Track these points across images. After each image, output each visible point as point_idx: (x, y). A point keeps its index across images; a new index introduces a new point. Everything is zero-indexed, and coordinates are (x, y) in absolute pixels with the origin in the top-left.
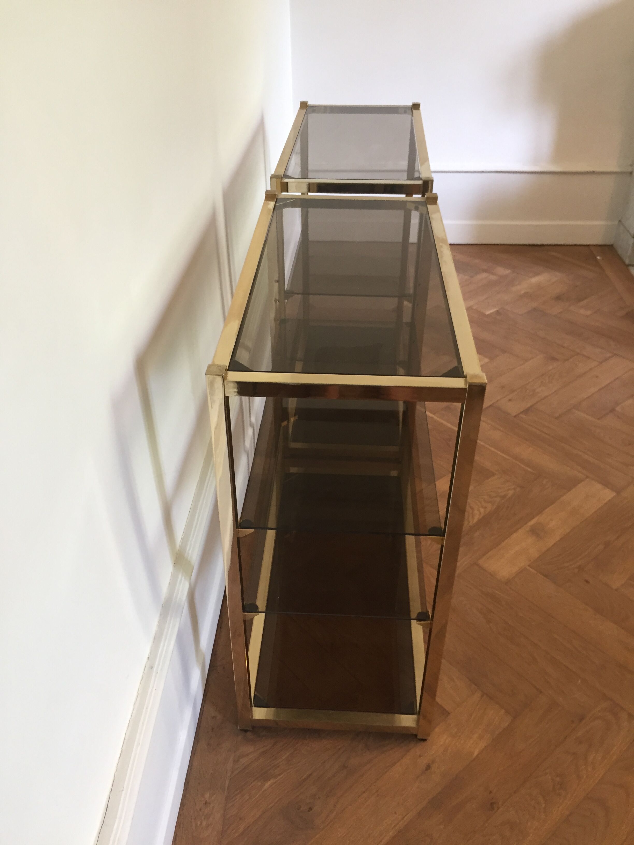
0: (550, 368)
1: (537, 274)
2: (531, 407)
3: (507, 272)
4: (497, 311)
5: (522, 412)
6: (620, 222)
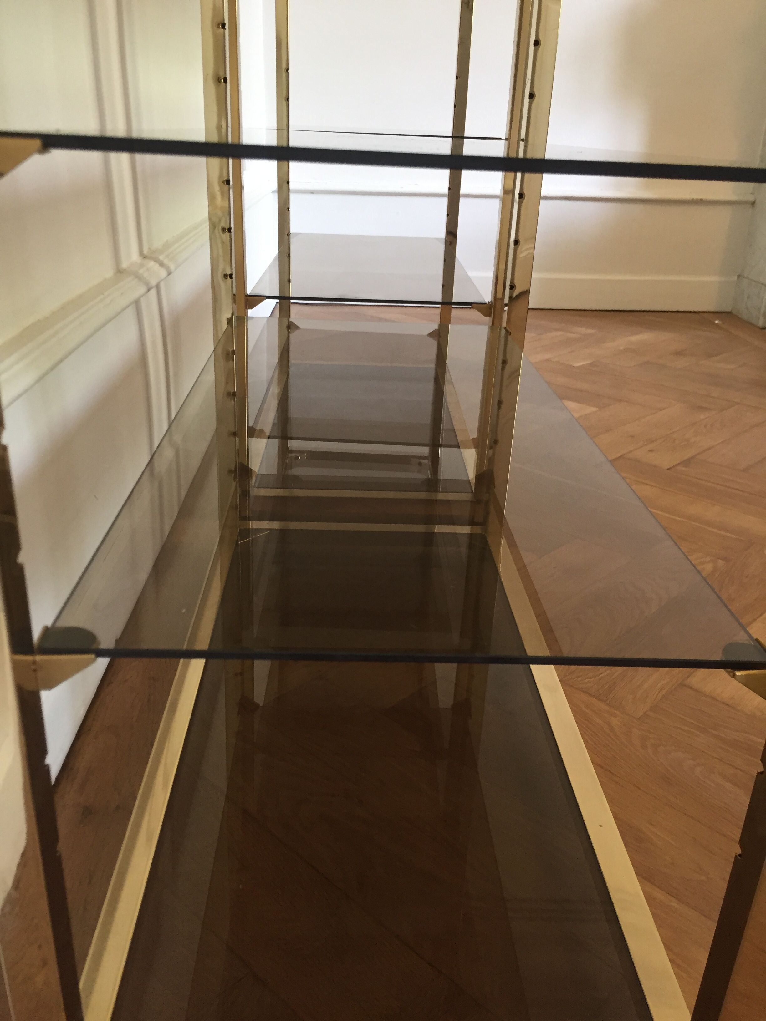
2: (691, 458)
3: (591, 331)
4: (591, 363)
5: (679, 464)
6: (739, 276)
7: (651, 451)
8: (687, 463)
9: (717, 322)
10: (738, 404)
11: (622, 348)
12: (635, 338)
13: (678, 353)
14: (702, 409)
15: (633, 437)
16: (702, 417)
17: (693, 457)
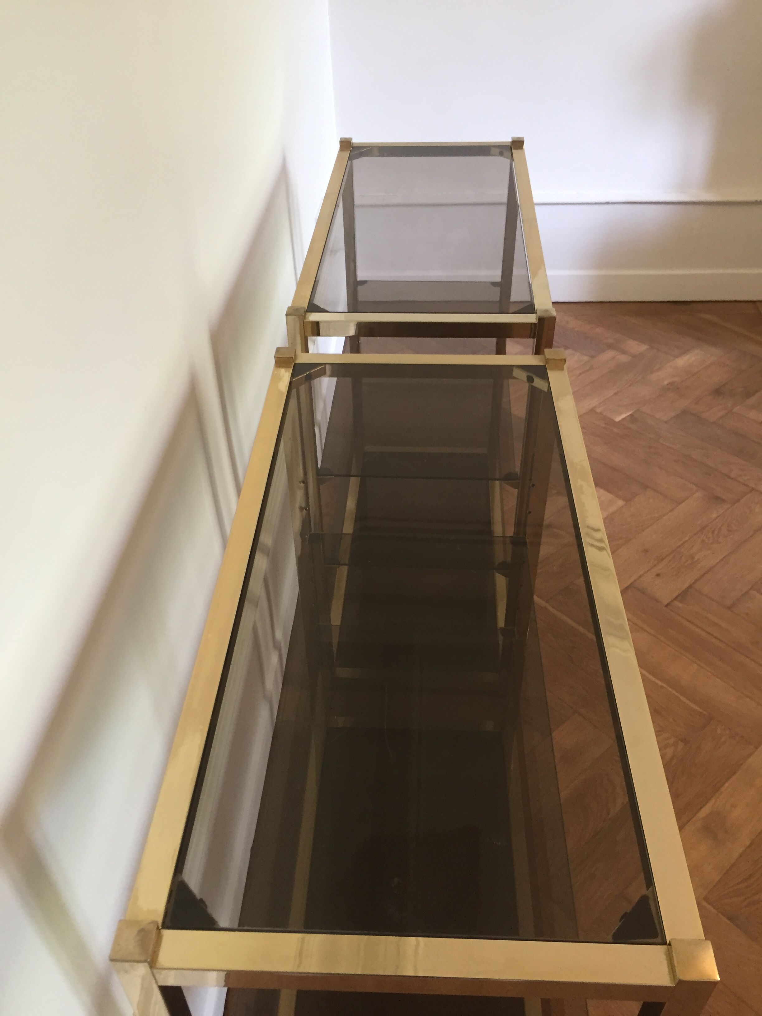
0: (714, 516)
1: (685, 352)
2: (690, 587)
3: (644, 348)
4: (631, 415)
5: (677, 597)
7: (658, 575)
8: (683, 596)
10: (752, 490)
12: (682, 361)
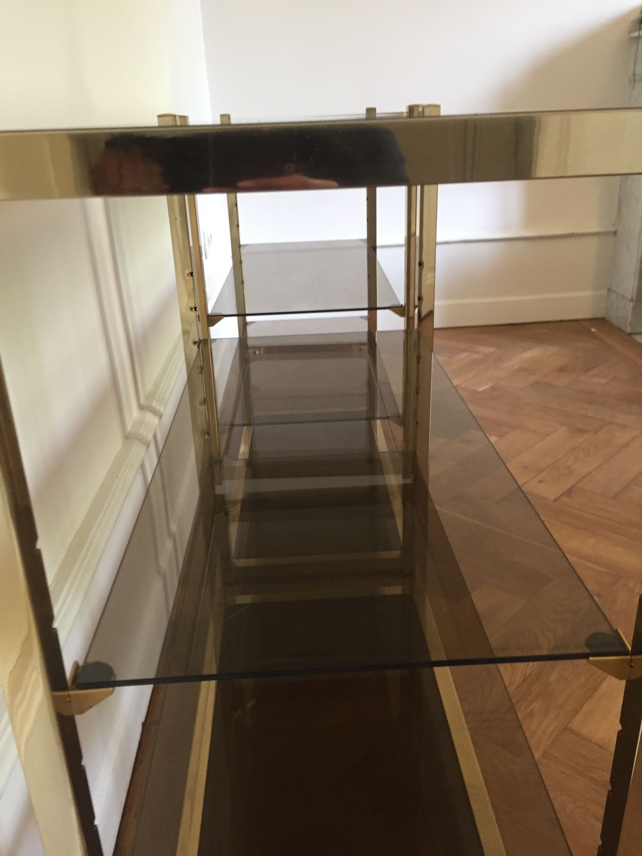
3: (492, 350)
4: (492, 387)
5: (563, 494)
6: (609, 290)
7: (541, 482)
8: (568, 493)
9: (593, 330)
10: (610, 423)
11: (516, 367)
12: (527, 355)
13: (562, 369)
14: (582, 431)
15: (526, 467)
16: (581, 440)
17: (572, 487)
